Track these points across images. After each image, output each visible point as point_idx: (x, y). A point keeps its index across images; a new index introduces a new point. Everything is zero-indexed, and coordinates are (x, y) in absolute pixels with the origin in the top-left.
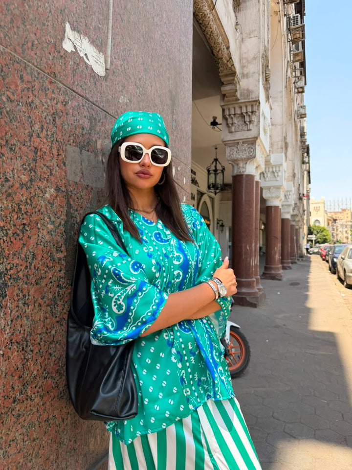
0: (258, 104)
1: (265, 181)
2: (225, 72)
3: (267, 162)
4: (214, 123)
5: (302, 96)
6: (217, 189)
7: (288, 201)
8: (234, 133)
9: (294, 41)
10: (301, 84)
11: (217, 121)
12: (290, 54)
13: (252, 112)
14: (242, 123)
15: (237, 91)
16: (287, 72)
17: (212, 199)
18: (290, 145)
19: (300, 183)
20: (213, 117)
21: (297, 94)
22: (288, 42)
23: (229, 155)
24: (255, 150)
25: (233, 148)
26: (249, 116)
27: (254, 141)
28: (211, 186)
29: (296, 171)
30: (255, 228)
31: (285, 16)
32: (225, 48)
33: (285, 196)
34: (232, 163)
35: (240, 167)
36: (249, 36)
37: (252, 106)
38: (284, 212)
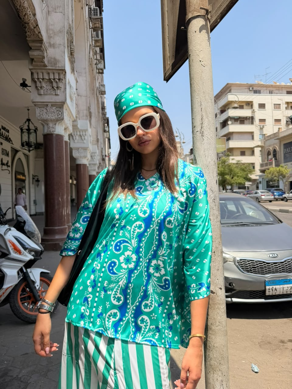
0: (64, 73)
1: (74, 142)
2: (32, 38)
3: (75, 127)
4: (24, 85)
5: (102, 77)
6: (31, 146)
7: (94, 161)
8: (43, 96)
9: (95, 29)
10: (101, 66)
11: (26, 83)
12: (92, 39)
13: (59, 79)
14: (51, 88)
15: (44, 58)
16: (89, 53)
17: (27, 157)
18: (93, 115)
19: (102, 147)
20: (23, 79)
21: (98, 74)
22: (90, 28)
23: (39, 115)
24: (62, 113)
25: (42, 109)
26: (57, 82)
27: (61, 105)
28: (25, 144)
29: (99, 137)
30: (66, 182)
31: (87, 5)
32: (31, 14)
33: (91, 156)
34: (42, 122)
35: (50, 127)
36: (55, 11)
37: (59, 74)
38: (92, 170)
